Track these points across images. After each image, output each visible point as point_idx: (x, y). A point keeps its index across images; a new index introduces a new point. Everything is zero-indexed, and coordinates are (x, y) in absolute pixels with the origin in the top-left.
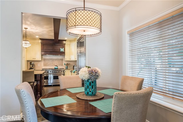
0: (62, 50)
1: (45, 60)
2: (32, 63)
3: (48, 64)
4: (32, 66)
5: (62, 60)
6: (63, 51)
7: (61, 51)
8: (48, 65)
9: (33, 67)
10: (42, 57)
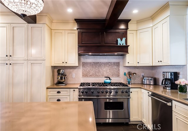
0: (121, 42)
1: (84, 64)
2: (61, 72)
3: (91, 74)
4: (61, 78)
5: (118, 64)
6: (124, 44)
7: (119, 45)
8: (90, 76)
9: (64, 80)
10: (79, 59)
